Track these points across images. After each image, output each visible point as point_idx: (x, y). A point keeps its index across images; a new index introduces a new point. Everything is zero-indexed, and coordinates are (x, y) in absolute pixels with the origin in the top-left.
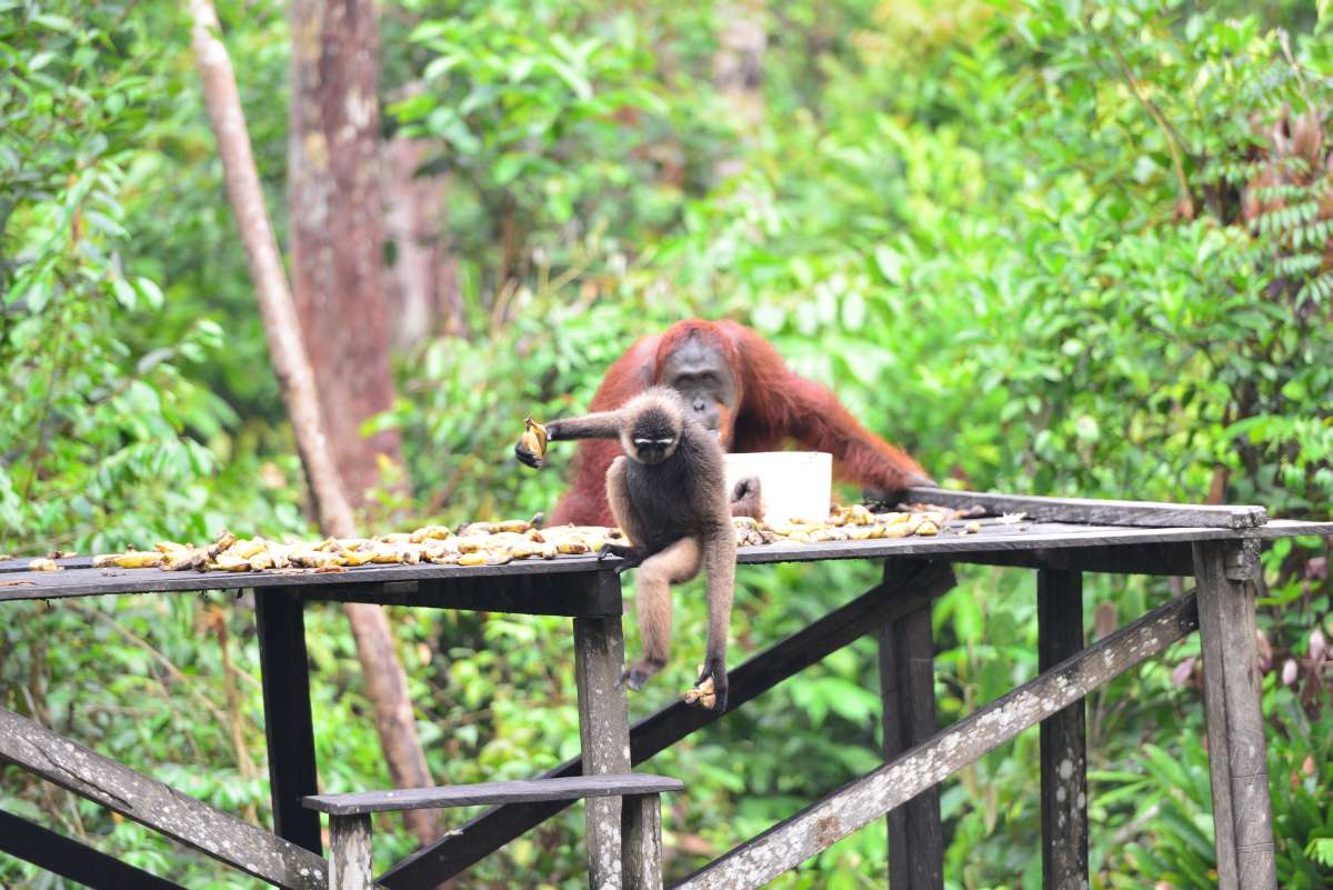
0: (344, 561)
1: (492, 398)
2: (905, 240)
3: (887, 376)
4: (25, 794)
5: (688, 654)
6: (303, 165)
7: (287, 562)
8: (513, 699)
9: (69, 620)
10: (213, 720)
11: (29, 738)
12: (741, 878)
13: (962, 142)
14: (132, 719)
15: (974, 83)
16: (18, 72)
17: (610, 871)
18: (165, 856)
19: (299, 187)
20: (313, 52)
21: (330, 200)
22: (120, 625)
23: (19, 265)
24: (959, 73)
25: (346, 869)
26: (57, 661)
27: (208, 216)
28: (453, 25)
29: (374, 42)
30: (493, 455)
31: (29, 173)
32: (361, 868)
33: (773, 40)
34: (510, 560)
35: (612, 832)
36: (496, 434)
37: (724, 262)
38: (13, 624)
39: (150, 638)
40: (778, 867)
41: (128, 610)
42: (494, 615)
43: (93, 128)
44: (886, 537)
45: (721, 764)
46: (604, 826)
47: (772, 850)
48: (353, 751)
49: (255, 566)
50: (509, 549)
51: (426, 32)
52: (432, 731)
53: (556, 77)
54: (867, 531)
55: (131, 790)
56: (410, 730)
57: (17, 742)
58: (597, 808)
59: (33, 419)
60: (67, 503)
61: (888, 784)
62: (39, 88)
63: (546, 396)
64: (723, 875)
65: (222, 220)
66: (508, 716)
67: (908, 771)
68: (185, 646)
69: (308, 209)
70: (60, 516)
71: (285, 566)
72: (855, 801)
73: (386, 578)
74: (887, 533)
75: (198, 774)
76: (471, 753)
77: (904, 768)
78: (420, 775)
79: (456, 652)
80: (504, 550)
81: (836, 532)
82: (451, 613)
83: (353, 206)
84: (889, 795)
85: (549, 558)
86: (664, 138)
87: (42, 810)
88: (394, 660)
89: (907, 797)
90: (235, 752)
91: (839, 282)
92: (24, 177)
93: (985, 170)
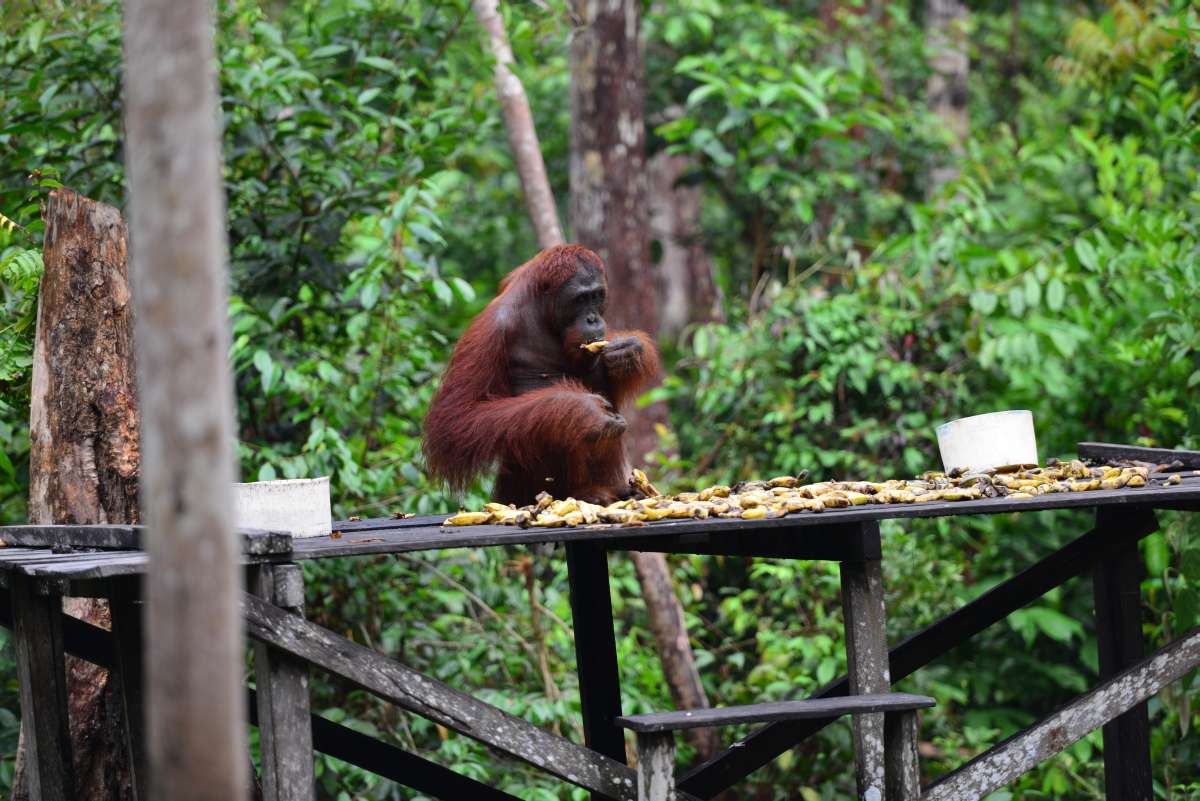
0: (645, 516)
1: (750, 374)
2: (1099, 234)
3: (1083, 349)
4: (364, 716)
5: (923, 590)
6: (581, 179)
7: (596, 518)
8: (773, 629)
9: (399, 568)
10: (522, 651)
11: (384, 671)
12: (985, 779)
13: (1142, 150)
14: (453, 651)
15: (1153, 99)
16: (349, 106)
17: (874, 776)
18: (485, 767)
19: (580, 196)
20: (589, 83)
21: (606, 207)
22: (442, 572)
23: (352, 268)
24: (1138, 89)
25: (653, 778)
26: (388, 602)
27: (501, 223)
28: (710, 58)
29: (640, 73)
30: (753, 423)
31: (359, 192)
32: (666, 777)
33: (974, 65)
34: (786, 514)
35: (875, 743)
36: (754, 404)
37: (944, 256)
38: (351, 573)
39: (464, 581)
40: (1016, 770)
41: (448, 559)
42: (758, 559)
43: (412, 151)
44: (1101, 489)
45: (948, 681)
46: (868, 738)
47: (1011, 756)
48: (639, 675)
49: (570, 522)
50: (784, 505)
51: (687, 65)
52: (706, 657)
53: (800, 101)
54: (1085, 484)
55: (470, 713)
56: (688, 657)
57: (373, 675)
58: (862, 722)
59: (367, 399)
60: (397, 470)
61: (1108, 698)
62: (367, 118)
63: (796, 372)
64: (970, 777)
65: (513, 226)
66: (769, 643)
67: (1125, 687)
68: (494, 589)
69: (587, 215)
70: (391, 481)
71: (594, 522)
72: (1080, 713)
73: (681, 530)
74: (1102, 485)
75: (510, 697)
76: (739, 675)
77: (1122, 685)
78: (696, 694)
79: (724, 590)
80: (779, 505)
81: (1058, 485)
82: (720, 558)
83: (625, 212)
84: (1109, 707)
85: (817, 512)
86: (889, 150)
87: (379, 730)
88: (673, 598)
89: (1124, 709)
90: (542, 679)
91: (1042, 271)
92: (355, 194)
93: (1162, 172)
